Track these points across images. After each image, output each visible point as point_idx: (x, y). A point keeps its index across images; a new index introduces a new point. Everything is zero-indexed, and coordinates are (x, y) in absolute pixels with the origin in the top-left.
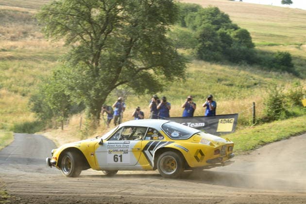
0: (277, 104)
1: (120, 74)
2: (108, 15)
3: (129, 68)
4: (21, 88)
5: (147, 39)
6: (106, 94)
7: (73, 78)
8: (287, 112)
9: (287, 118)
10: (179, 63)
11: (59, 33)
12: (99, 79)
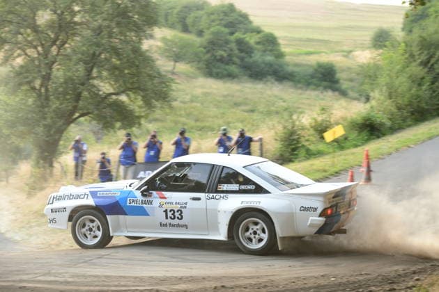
0: (294, 140)
1: (81, 102)
2: (60, 20)
3: (92, 93)
5: (116, 52)
6: (61, 131)
7: (14, 110)
8: (308, 151)
9: (308, 159)
10: (163, 85)
12: (51, 110)
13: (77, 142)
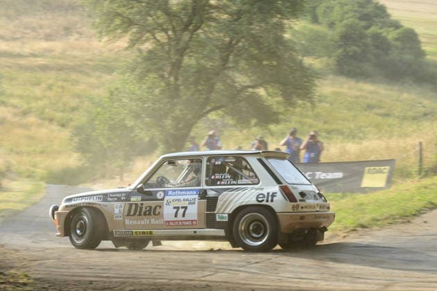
1: (213, 95)
2: (195, 2)
3: (226, 85)
4: (59, 115)
5: (256, 41)
6: (190, 126)
7: (138, 99)
10: (305, 80)
11: (118, 28)
13: (211, 136)
